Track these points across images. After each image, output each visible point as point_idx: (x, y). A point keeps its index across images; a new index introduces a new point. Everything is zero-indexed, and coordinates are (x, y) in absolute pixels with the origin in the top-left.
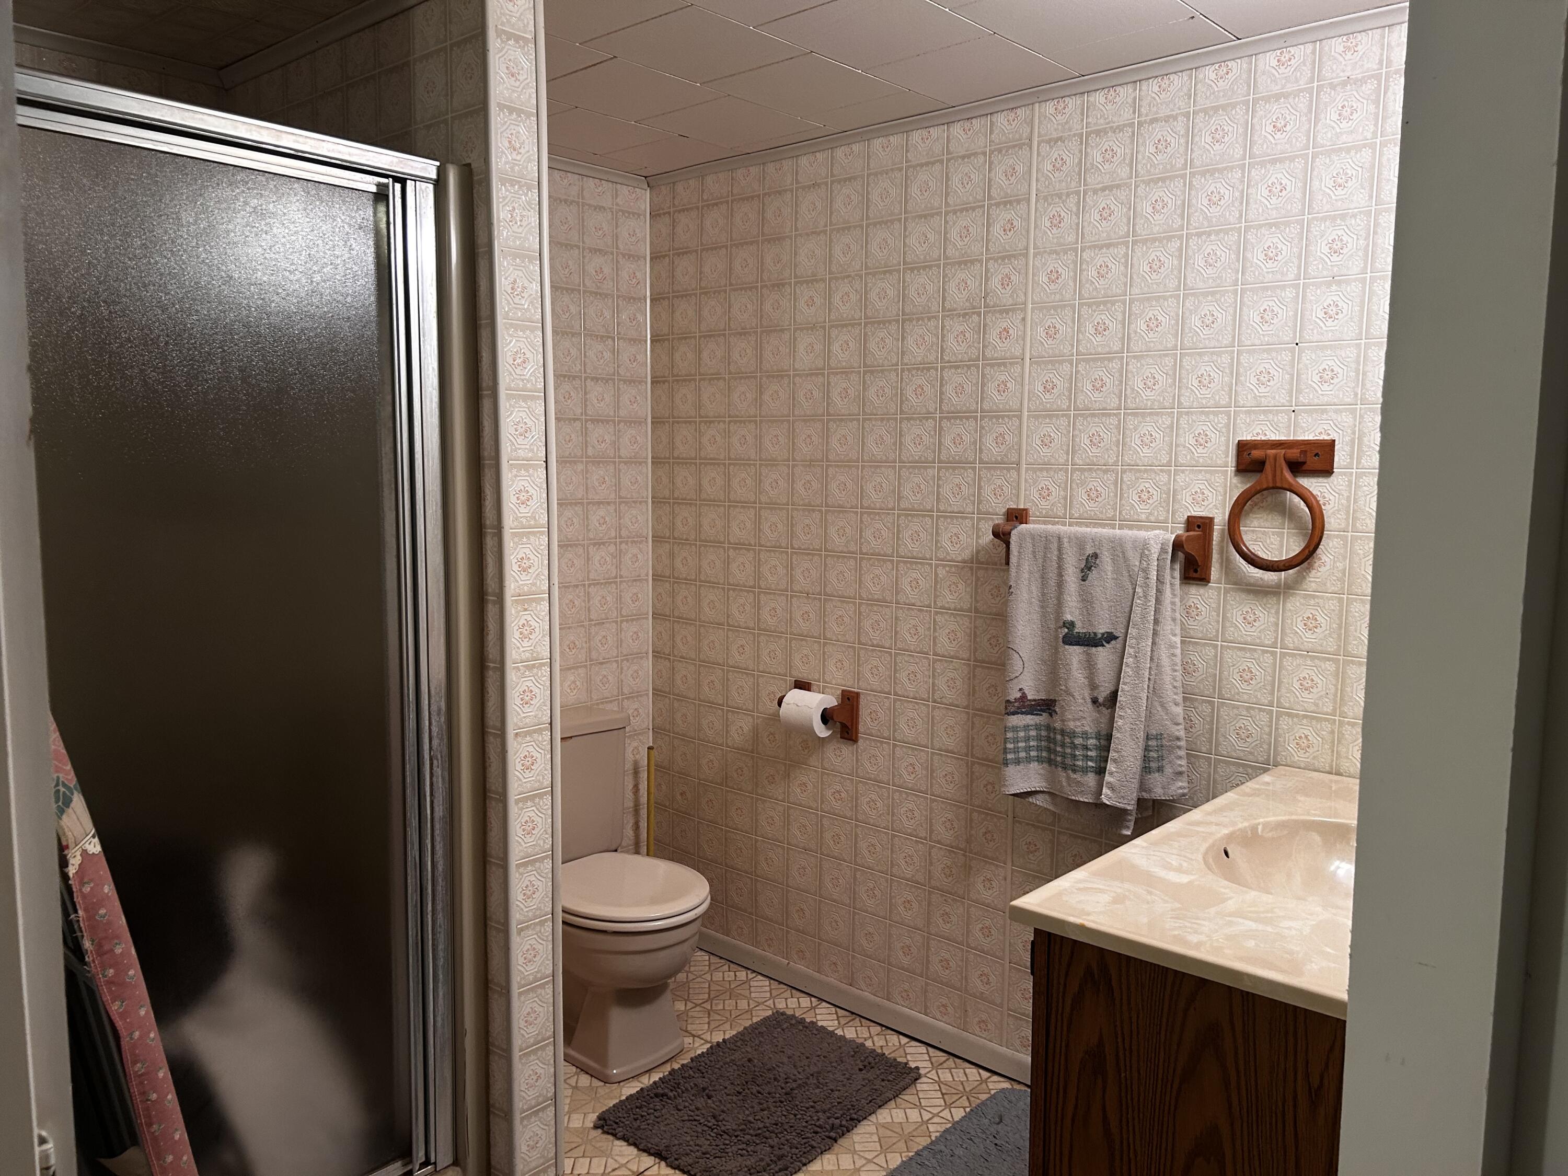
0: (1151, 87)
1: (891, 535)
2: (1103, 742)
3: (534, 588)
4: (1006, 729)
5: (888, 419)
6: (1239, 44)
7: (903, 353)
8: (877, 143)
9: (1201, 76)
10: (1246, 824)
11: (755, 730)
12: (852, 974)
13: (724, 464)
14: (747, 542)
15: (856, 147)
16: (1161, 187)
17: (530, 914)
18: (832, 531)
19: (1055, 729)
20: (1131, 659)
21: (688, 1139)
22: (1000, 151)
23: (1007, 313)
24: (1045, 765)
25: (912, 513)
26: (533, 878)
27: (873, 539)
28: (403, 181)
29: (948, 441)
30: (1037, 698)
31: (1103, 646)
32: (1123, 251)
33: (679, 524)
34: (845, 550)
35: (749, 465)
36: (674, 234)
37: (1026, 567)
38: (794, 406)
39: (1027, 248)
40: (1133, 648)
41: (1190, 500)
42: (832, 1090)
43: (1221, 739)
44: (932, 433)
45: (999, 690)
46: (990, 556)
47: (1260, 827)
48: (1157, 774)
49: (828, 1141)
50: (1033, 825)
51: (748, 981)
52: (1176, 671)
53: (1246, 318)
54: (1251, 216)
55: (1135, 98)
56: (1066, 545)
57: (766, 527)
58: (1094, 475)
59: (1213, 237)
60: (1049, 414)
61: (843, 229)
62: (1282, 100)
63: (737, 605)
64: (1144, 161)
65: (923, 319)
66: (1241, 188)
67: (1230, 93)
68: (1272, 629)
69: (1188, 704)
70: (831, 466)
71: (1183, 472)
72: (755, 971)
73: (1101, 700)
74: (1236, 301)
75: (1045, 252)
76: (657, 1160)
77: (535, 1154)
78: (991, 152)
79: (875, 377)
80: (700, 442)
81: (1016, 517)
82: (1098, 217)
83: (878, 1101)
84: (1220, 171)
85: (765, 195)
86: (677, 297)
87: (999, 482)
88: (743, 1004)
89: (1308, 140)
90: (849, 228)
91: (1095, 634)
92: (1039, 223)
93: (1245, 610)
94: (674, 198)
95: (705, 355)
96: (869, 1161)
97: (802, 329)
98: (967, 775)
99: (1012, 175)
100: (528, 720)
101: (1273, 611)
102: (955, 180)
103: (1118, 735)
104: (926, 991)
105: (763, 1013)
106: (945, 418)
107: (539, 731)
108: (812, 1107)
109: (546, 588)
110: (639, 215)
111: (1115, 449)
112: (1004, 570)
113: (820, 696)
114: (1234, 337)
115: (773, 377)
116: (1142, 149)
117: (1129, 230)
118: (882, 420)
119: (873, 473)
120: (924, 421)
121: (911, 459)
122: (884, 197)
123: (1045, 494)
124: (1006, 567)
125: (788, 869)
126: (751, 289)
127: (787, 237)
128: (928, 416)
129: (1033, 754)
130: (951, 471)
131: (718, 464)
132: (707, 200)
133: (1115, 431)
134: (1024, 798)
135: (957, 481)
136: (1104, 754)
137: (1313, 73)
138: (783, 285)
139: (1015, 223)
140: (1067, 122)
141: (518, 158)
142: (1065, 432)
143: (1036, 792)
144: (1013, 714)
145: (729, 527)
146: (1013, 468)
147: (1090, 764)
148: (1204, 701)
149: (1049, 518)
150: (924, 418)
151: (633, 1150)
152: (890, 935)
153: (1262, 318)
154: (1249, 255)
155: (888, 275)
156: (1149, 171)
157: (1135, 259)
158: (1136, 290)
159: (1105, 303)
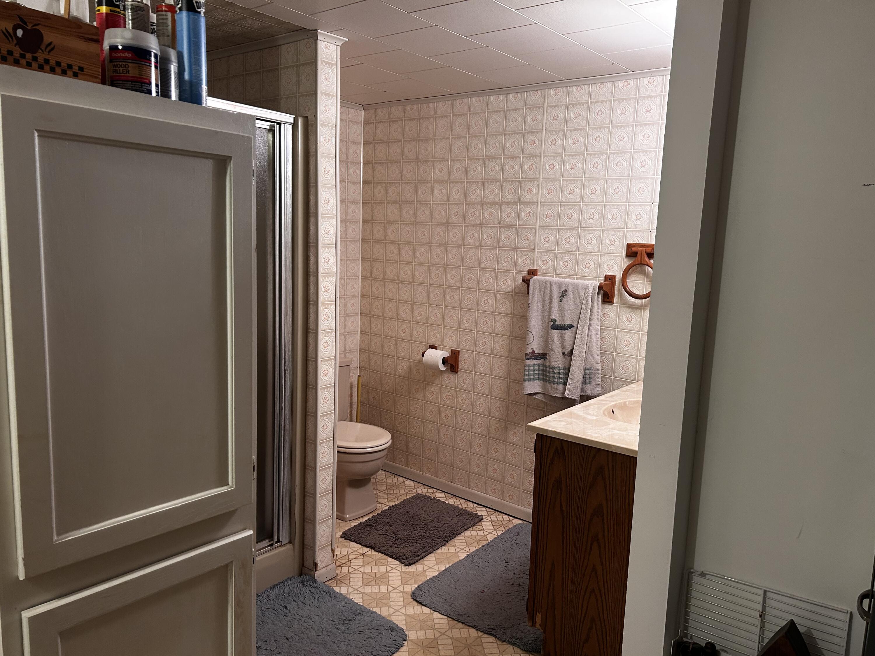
0: (596, 87)
1: (476, 279)
2: (566, 371)
3: (330, 299)
4: (525, 366)
5: (476, 226)
6: (632, 74)
7: (484, 197)
8: (474, 99)
9: (617, 85)
10: (622, 401)
11: (410, 369)
12: (453, 477)
13: (398, 244)
14: (408, 280)
15: (464, 100)
16: (599, 131)
17: (325, 437)
18: (449, 276)
19: (546, 366)
20: (579, 336)
21: (383, 541)
22: (530, 108)
23: (531, 182)
24: (541, 381)
25: (485, 270)
26: (326, 422)
27: (468, 281)
28: (280, 124)
29: (503, 237)
30: (539, 352)
31: (568, 330)
32: (582, 157)
33: (374, 270)
34: (455, 285)
35: (410, 244)
36: (375, 133)
37: (536, 295)
38: (432, 218)
39: (540, 153)
40: (580, 331)
41: (606, 268)
42: (445, 523)
43: (616, 370)
44: (496, 234)
45: (523, 349)
46: (520, 290)
47: (627, 403)
48: (589, 385)
49: (445, 542)
50: (535, 408)
51: (404, 482)
52: (598, 341)
53: (632, 191)
54: (636, 147)
55: (589, 91)
56: (554, 286)
57: (417, 273)
58: (567, 255)
59: (620, 155)
60: (548, 228)
61: (458, 138)
62: (650, 99)
63: (402, 310)
64: (592, 119)
65: (493, 182)
66: (632, 135)
67: (628, 93)
68: (638, 324)
69: (603, 355)
70: (449, 246)
71: (604, 255)
72: (406, 478)
73: (566, 353)
74: (628, 183)
75: (549, 156)
76: (370, 549)
77: (324, 539)
78: (526, 109)
79: (470, 207)
80: (386, 233)
81: (532, 273)
82: (572, 142)
83: (465, 527)
84: (624, 126)
85: (420, 118)
86: (376, 163)
87: (525, 257)
88: (402, 491)
89: (659, 117)
90: (460, 138)
91: (565, 325)
92: (546, 142)
93: (627, 315)
94: (376, 116)
95: (390, 191)
96: (462, 549)
97: (437, 183)
98: (507, 387)
99: (535, 120)
100: (326, 355)
101: (639, 316)
102: (510, 120)
103: (573, 368)
104: (486, 483)
105: (410, 495)
106: (502, 227)
107: (330, 360)
108: (436, 529)
109: (334, 299)
110: (359, 123)
111: (576, 244)
112: (526, 296)
113: (442, 352)
114: (627, 198)
115: (423, 204)
116: (591, 114)
117: (585, 149)
118: (474, 226)
119: (469, 251)
120: (492, 228)
121: (486, 245)
122: (477, 124)
123: (545, 263)
124: (527, 295)
125: (423, 431)
126: (413, 162)
127: (431, 139)
128: (495, 226)
129: (536, 376)
130: (504, 251)
131: (395, 243)
132: (392, 119)
133: (576, 237)
134: (532, 396)
135: (506, 256)
136: (566, 376)
137: (662, 89)
138: (429, 161)
139: (536, 142)
140: (560, 99)
141: (328, 115)
142: (555, 236)
143: (537, 393)
144: (529, 359)
145: (399, 273)
146: (532, 251)
147: (561, 380)
148: (609, 354)
149: (547, 274)
150: (492, 226)
151: (359, 546)
152: (470, 459)
153: (639, 191)
154: (634, 164)
155: (478, 160)
156: (594, 124)
157: (587, 162)
158: (587, 176)
159: (574, 180)
